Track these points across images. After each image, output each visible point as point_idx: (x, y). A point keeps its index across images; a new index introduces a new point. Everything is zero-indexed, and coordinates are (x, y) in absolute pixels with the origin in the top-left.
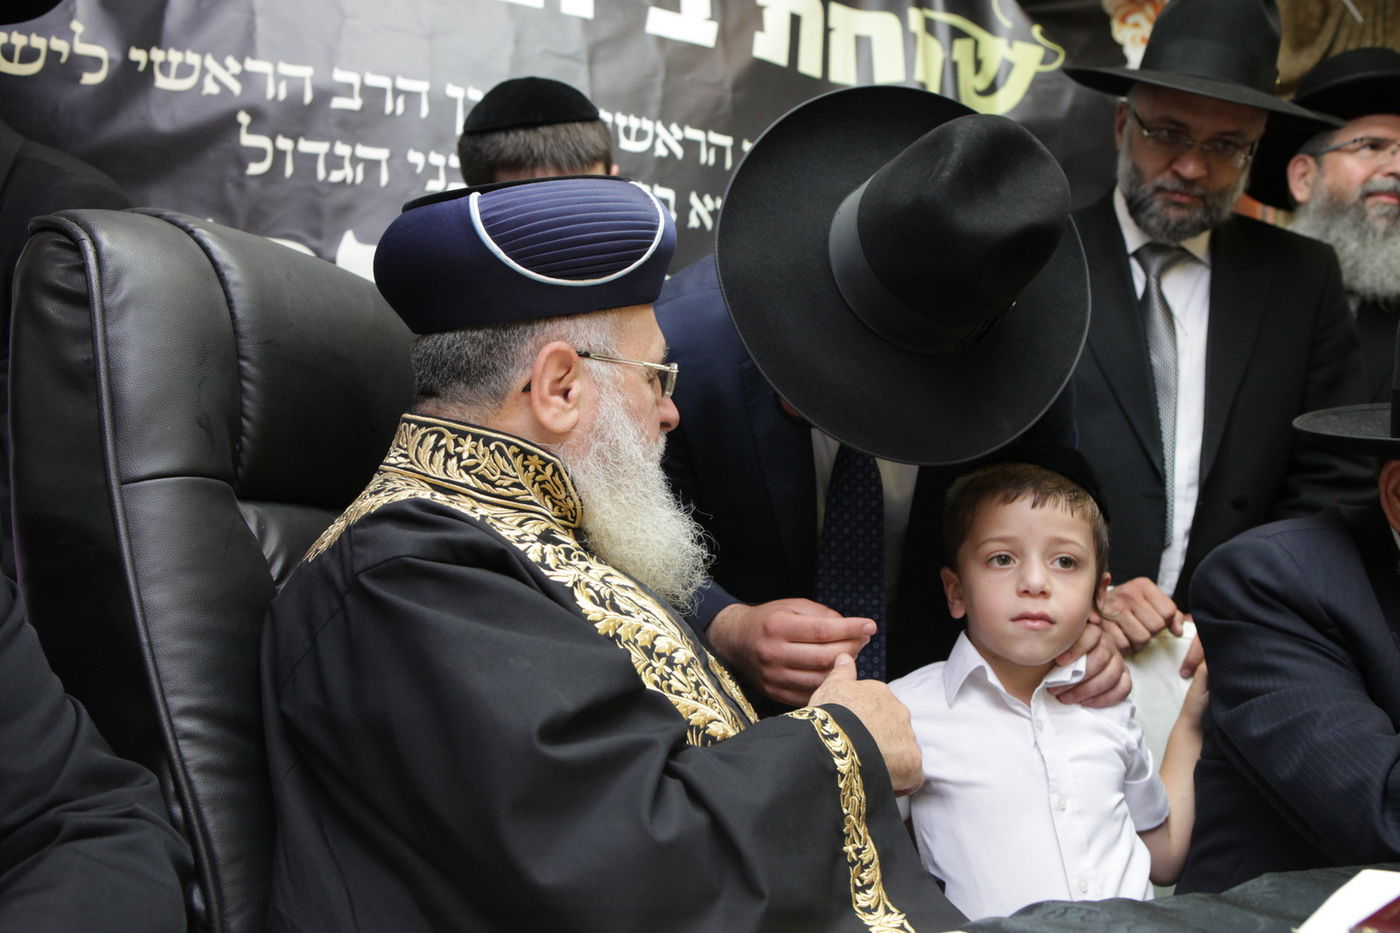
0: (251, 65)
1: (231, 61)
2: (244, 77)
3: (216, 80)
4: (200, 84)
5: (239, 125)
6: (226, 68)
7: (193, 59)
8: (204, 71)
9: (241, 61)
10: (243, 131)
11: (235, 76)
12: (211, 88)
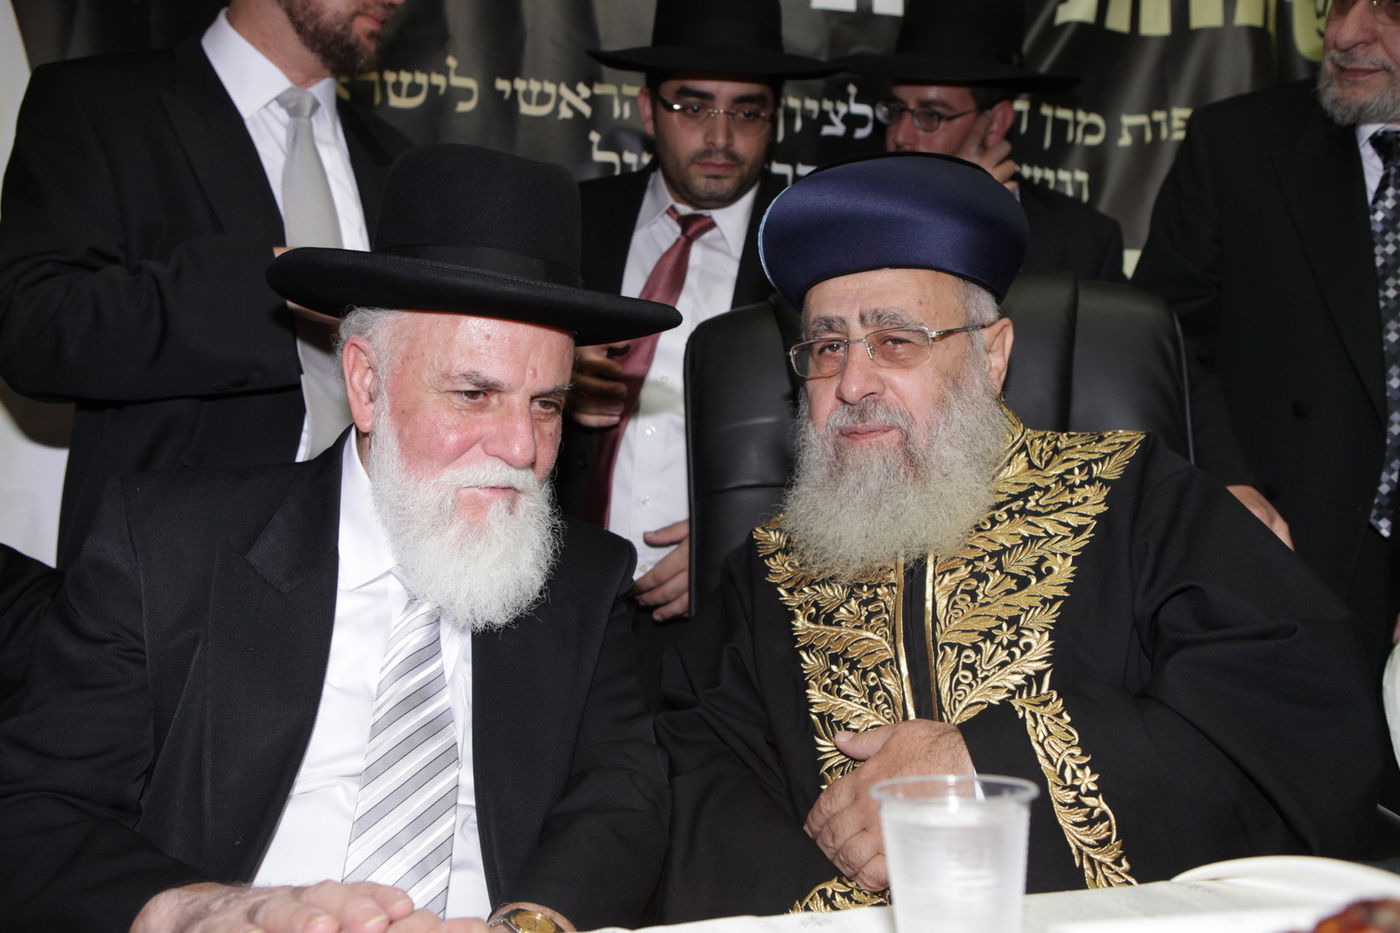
0: (599, 90)
1: (582, 88)
2: (592, 101)
3: (570, 106)
4: (556, 110)
5: (590, 143)
6: (577, 94)
7: (550, 88)
8: (559, 98)
9: (590, 85)
10: (595, 148)
11: (586, 101)
12: (566, 113)
